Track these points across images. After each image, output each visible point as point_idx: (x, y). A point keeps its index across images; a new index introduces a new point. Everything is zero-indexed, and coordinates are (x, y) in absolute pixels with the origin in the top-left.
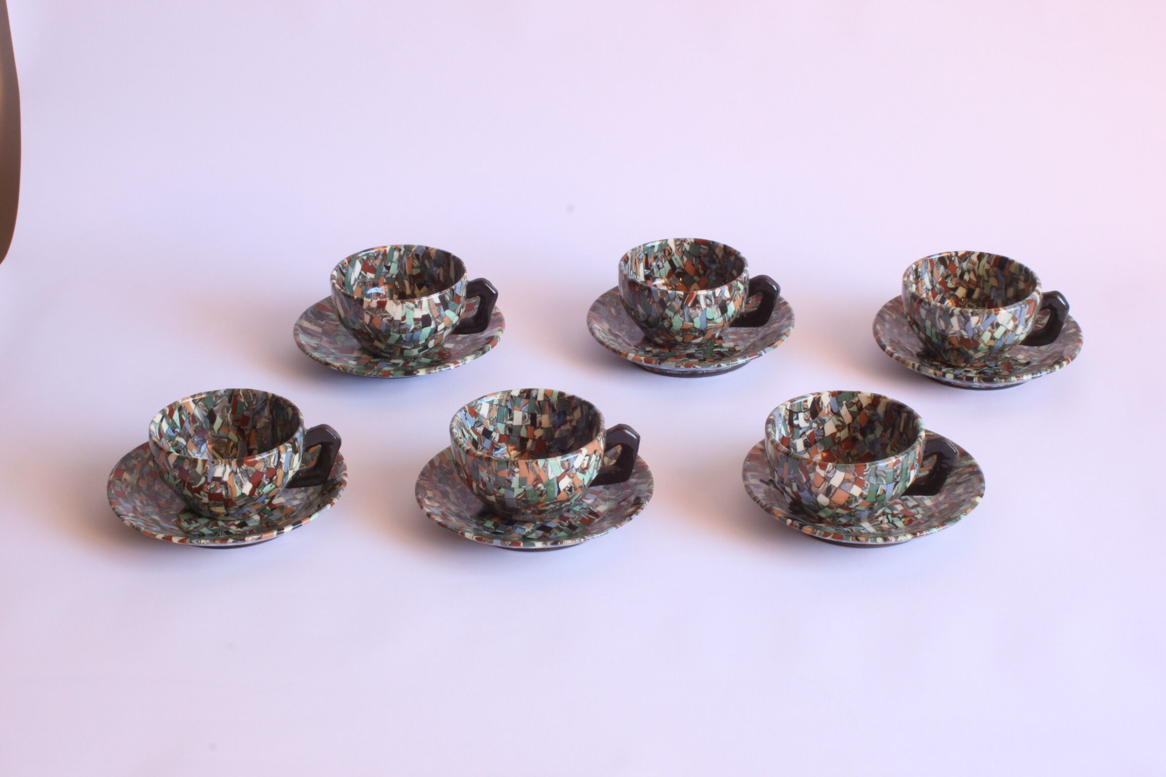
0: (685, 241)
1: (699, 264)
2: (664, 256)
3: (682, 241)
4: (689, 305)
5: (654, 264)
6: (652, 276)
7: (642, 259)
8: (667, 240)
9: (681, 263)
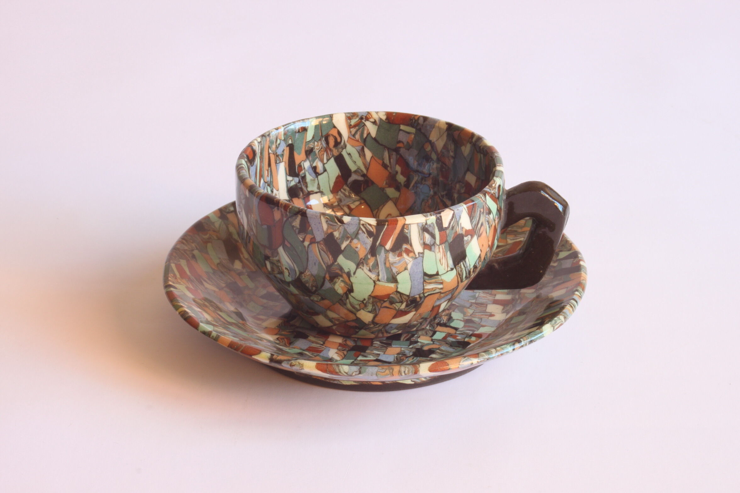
0: (366, 117)
1: (397, 162)
2: (327, 149)
3: (362, 118)
4: (388, 246)
5: (307, 165)
6: (301, 189)
7: (283, 155)
8: (331, 116)
9: (360, 163)
